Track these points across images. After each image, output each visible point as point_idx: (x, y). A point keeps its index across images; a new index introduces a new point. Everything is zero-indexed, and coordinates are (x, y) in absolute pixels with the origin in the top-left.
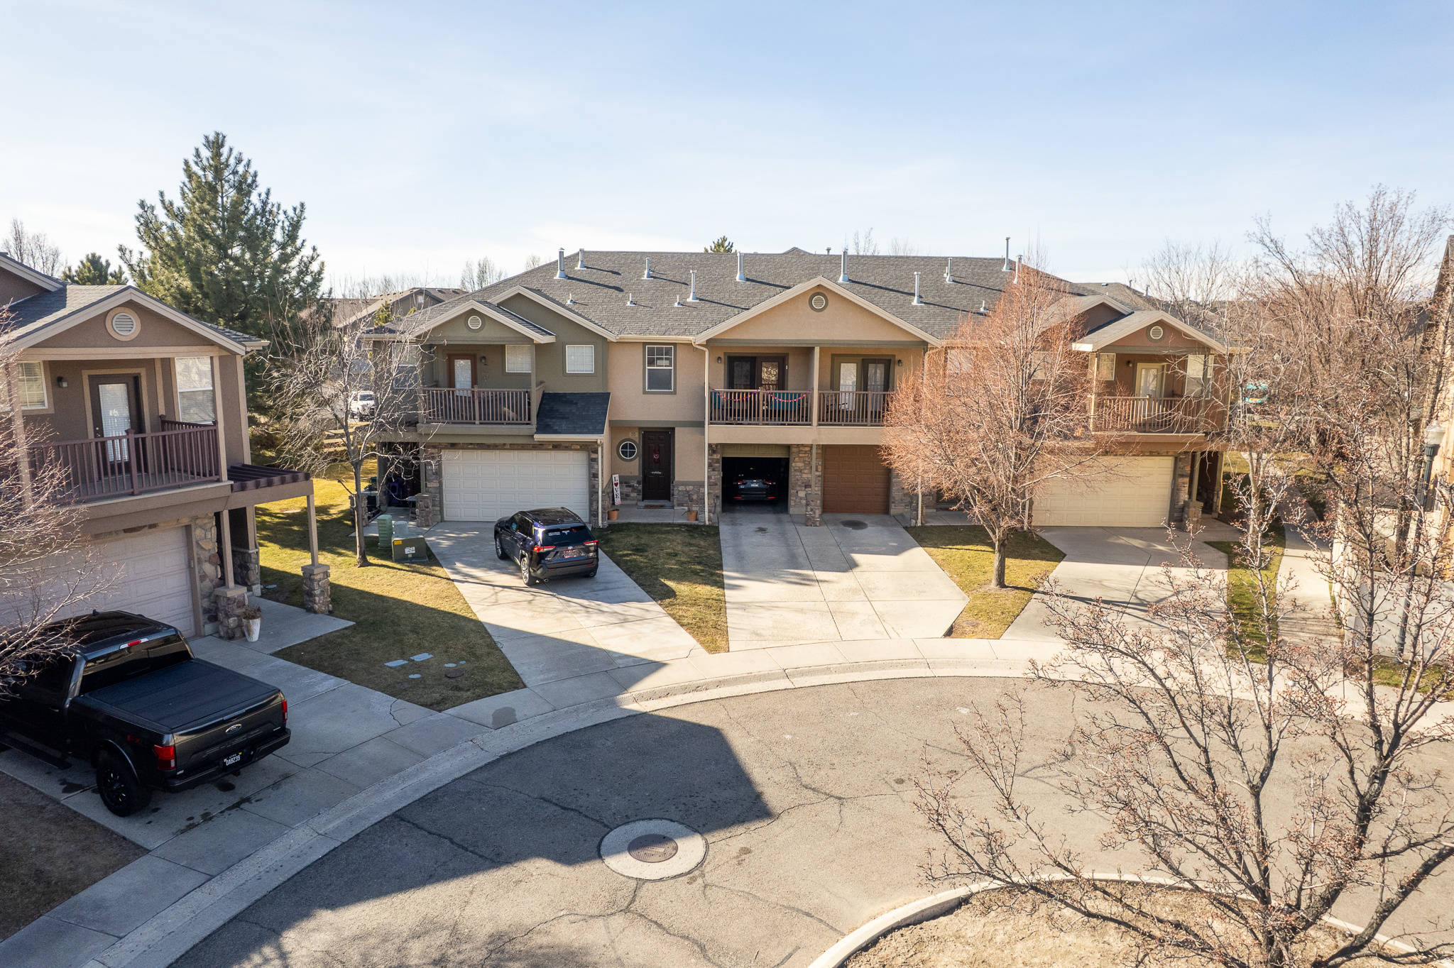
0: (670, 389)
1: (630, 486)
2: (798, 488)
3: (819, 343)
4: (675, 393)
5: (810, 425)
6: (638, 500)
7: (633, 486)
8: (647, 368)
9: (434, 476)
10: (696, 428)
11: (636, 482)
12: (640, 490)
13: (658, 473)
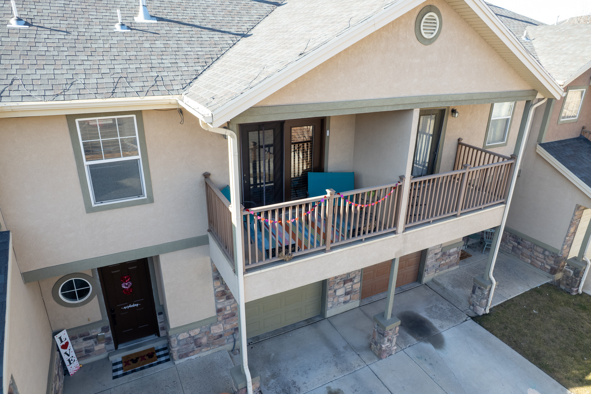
0: (140, 193)
1: (90, 338)
2: (336, 287)
3: (422, 101)
4: (150, 200)
5: (394, 232)
8: (86, 163)
10: (195, 249)
11: (100, 330)
12: (109, 339)
13: (134, 305)
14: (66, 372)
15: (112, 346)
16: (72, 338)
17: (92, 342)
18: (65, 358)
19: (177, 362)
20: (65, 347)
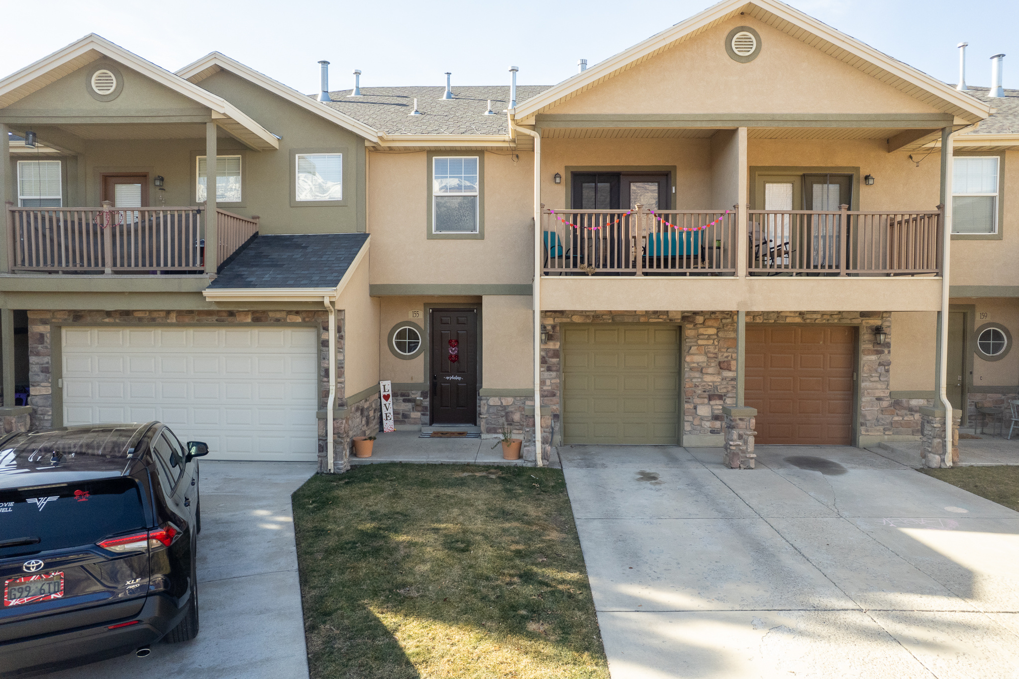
0: (475, 229)
1: (409, 401)
2: (697, 401)
3: (746, 120)
4: (481, 236)
5: (733, 274)
6: (424, 424)
7: (415, 400)
8: (435, 194)
9: (42, 376)
10: (518, 297)
11: (419, 393)
12: (426, 408)
14: (381, 429)
15: (427, 419)
16: (395, 395)
17: (409, 405)
18: (384, 408)
19: (483, 436)
20: (387, 398)
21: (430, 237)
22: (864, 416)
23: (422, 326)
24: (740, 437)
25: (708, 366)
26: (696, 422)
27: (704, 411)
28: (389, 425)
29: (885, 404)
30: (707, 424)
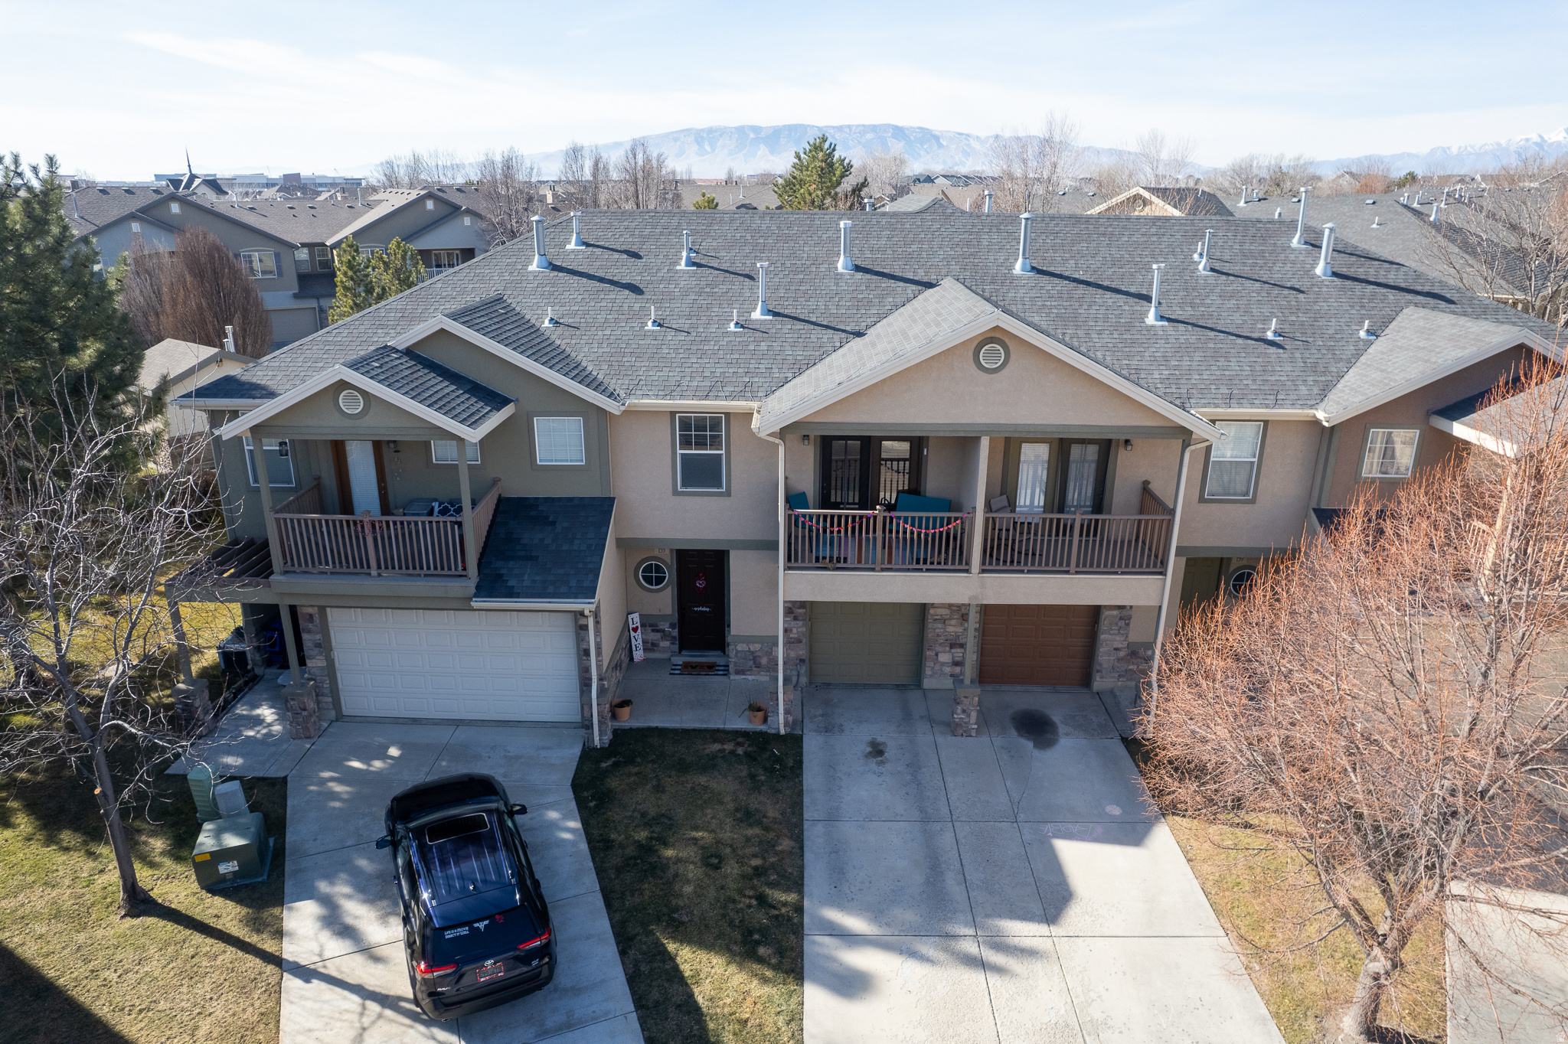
0: (720, 486)
1: (658, 631)
2: (939, 648)
3: (990, 430)
4: (728, 493)
5: (967, 571)
6: (673, 654)
7: (663, 631)
8: (679, 452)
9: (316, 651)
10: (765, 552)
11: (668, 625)
12: (674, 638)
13: (704, 609)
14: (632, 659)
15: (676, 648)
16: (643, 625)
17: (659, 635)
18: (633, 640)
19: (732, 677)
20: (635, 630)
21: (676, 493)
22: (1101, 665)
23: (668, 561)
24: (964, 711)
25: (950, 619)
26: (937, 667)
27: (945, 657)
28: (639, 655)
29: (1122, 654)
30: (947, 670)
